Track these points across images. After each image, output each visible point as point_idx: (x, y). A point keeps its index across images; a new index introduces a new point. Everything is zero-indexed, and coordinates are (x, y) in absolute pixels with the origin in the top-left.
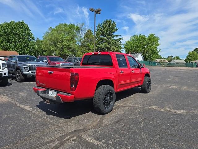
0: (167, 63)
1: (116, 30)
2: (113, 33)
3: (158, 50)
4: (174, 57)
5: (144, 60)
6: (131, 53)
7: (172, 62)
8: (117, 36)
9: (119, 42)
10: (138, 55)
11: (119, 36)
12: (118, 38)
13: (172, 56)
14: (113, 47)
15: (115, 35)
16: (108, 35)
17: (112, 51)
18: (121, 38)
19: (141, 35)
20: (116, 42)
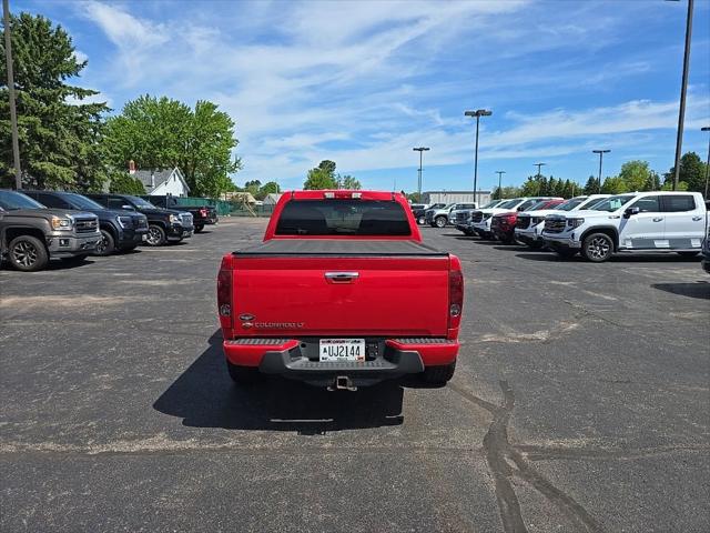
0: (252, 203)
1: (78, 67)
2: (60, 79)
3: (232, 160)
4: (263, 184)
5: (189, 195)
6: (137, 168)
7: (267, 201)
8: (80, 93)
9: (94, 120)
10: (167, 176)
11: (90, 93)
12: (88, 101)
13: (258, 182)
14: (71, 138)
15: (71, 88)
16: (39, 84)
17: (64, 154)
18: (99, 106)
19: (166, 99)
20: (78, 119)
